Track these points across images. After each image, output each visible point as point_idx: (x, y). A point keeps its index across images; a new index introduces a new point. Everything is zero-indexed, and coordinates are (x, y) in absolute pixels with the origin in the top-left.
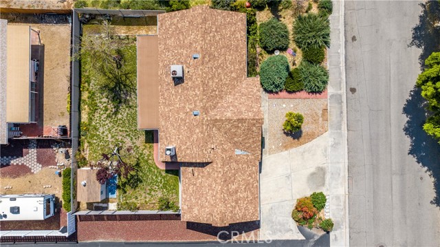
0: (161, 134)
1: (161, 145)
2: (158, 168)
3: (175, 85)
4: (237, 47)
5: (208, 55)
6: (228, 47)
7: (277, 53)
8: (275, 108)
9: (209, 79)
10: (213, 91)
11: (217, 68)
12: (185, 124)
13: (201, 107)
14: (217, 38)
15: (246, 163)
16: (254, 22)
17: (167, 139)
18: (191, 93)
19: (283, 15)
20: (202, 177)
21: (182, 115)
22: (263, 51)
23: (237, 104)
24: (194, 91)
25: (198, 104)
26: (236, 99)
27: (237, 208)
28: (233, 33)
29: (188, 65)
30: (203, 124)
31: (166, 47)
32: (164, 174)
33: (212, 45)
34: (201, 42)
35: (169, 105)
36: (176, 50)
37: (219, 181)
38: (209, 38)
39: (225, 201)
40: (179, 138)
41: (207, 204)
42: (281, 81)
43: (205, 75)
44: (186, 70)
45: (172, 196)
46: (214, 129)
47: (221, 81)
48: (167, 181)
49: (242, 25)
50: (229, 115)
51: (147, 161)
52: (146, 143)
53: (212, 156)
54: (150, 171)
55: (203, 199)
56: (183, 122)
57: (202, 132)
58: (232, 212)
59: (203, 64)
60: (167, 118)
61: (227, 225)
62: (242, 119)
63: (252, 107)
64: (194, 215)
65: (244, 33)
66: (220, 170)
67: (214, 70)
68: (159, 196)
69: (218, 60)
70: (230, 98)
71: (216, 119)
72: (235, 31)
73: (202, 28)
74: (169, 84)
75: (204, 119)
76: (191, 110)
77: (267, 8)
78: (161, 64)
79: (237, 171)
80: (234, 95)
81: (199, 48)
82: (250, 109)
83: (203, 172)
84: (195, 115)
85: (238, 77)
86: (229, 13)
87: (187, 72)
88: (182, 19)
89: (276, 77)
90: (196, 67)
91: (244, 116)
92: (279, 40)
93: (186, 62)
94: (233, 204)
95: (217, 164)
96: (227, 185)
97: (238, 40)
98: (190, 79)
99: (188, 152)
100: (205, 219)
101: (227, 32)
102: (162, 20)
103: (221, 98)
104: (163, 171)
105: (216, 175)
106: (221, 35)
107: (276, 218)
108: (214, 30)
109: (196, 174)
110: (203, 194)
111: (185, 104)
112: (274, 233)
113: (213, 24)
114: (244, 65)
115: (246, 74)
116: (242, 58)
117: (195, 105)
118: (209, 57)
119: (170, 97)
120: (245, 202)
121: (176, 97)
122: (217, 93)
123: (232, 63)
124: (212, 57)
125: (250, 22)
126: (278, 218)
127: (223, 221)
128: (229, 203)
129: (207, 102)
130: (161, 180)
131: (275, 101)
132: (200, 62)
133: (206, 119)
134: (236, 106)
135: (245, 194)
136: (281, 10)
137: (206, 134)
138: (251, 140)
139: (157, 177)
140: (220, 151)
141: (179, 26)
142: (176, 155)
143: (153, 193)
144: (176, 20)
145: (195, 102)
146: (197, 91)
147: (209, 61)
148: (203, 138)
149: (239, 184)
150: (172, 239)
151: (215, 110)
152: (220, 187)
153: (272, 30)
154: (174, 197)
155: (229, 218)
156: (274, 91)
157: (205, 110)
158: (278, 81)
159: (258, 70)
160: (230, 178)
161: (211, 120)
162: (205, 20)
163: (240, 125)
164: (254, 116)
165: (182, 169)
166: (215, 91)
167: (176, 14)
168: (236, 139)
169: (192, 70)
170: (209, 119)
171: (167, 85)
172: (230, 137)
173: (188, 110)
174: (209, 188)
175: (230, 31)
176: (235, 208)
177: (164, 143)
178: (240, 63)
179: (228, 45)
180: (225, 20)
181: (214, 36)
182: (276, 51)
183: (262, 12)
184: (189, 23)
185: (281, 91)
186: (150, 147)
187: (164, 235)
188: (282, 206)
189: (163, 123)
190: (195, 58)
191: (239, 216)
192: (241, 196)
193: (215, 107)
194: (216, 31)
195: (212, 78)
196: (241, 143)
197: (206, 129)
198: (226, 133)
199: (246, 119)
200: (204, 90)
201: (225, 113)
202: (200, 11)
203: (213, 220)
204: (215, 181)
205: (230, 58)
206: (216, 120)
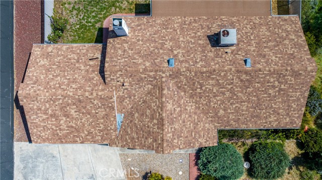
0: (144, 19)
1: (131, 19)
2: (105, 18)
3: (208, 37)
4: (257, 116)
5: (249, 79)
6: (258, 105)
7: (246, 165)
8: (178, 161)
9: (218, 80)
10: (201, 86)
11: (231, 91)
12: (157, 48)
13: (179, 69)
14: (271, 91)
15: (106, 128)
16: (287, 137)
17: (138, 25)
18: (199, 56)
19: (292, 171)
20: (87, 71)
21: (168, 45)
22: (247, 147)
23: (183, 117)
24: (201, 60)
25: (184, 65)
26: (190, 116)
27: (45, 117)
28: (276, 112)
29: (235, 52)
30: (156, 71)
31: (257, 26)
32: (98, 25)
33: (263, 84)
34: (267, 69)
35: (182, 29)
36: (255, 37)
37: (79, 92)
38: (272, 80)
39: (52, 100)
40: (139, 40)
41: (51, 76)
42: (212, 172)
43: (222, 74)
44: (229, 50)
45: (71, 36)
46: (150, 86)
47: (214, 96)
48: (89, 30)
49: (285, 123)
50: (169, 106)
51: (113, 5)
52: (136, 4)
53: (114, 83)
54: (102, 10)
55: (58, 72)
56: (159, 46)
57: (145, 70)
58: (40, 109)
59: (238, 71)
60: (165, 26)
61: (20, 102)
62: (163, 125)
63: (179, 137)
64: (38, 60)
65: (275, 125)
66: (95, 94)
67: (229, 87)
68: (71, 20)
69: (242, 92)
70: (191, 107)
71: (163, 90)
72: (278, 114)
73: (287, 70)
74: (209, 28)
75: (164, 72)
76: (176, 56)
77: (300, 152)
78: (234, 19)
79: (94, 116)
80: (195, 113)
81: (259, 66)
82: (177, 134)
83: (93, 71)
84: (168, 61)
85: (219, 118)
86: (303, 106)
87: (226, 50)
88: (296, 45)
89: (217, 165)
90: (233, 62)
91: (167, 128)
92: (262, 169)
93: (240, 49)
94: (50, 112)
95: (103, 90)
96: (74, 104)
97: (266, 118)
98: (217, 56)
99: (120, 52)
100: (31, 74)
101: (278, 104)
102: (292, 21)
103: (191, 96)
104: (102, 25)
105: (87, 88)
106: (275, 96)
107: (42, 162)
108: (283, 87)
109: (91, 63)
110: (64, 71)
111: (184, 48)
112: (23, 160)
113: (291, 86)
114: (234, 126)
115: (222, 128)
116: (243, 123)
117: (182, 62)
118: (247, 80)
119: (193, 29)
120: (53, 127)
121: (192, 37)
122: (198, 90)
123: (237, 110)
124: (246, 84)
125: (287, 133)
126: (41, 165)
127: (25, 97)
128: (50, 106)
129: (186, 77)
130: (90, 22)
131: (186, 162)
132: (240, 69)
133: (164, 75)
134: (180, 116)
135: (64, 127)
136: (298, 169)
137: (143, 76)
138: (135, 136)
139: (94, 17)
140: (121, 94)
141: (287, 42)
142: (117, 36)
143: (75, 12)
144: (293, 38)
145: (187, 61)
146: (201, 63)
147: (242, 81)
148: (137, 71)
149: (76, 119)
150: (17, 35)
151: (175, 88)
152: (71, 94)
153: (277, 161)
154: (70, 38)
155: (31, 106)
156: (199, 161)
157: (176, 75)
158: (211, 167)
159: (225, 141)
160: (85, 108)
161: (162, 82)
162: (296, 74)
163: (155, 121)
164: (167, 141)
165: (100, 46)
166: (201, 88)
167: (301, 37)
168: (136, 115)
169: (229, 57)
170: (164, 80)
171: (208, 26)
172: (139, 108)
173: (175, 52)
174: (72, 80)
175: (279, 108)
176: (46, 113)
177: (133, 22)
178: (237, 121)
179: (260, 105)
180: (294, 101)
181: (274, 87)
182: (248, 164)
183: (295, 146)
184: (292, 54)
185: (199, 169)
186: (131, 9)
187: (22, 24)
188: (56, 170)
189: (159, 21)
190: (245, 61)
191: (34, 119)
192: (62, 122)
193: (179, 88)
194: (281, 90)
195: (218, 84)
196: (131, 121)
197: (149, 76)
198: (144, 102)
199: (163, 130)
200: (202, 73)
201: (171, 102)
202: (309, 69)
203: (28, 85)
204: (80, 88)
205: (244, 108)
206: (161, 89)
